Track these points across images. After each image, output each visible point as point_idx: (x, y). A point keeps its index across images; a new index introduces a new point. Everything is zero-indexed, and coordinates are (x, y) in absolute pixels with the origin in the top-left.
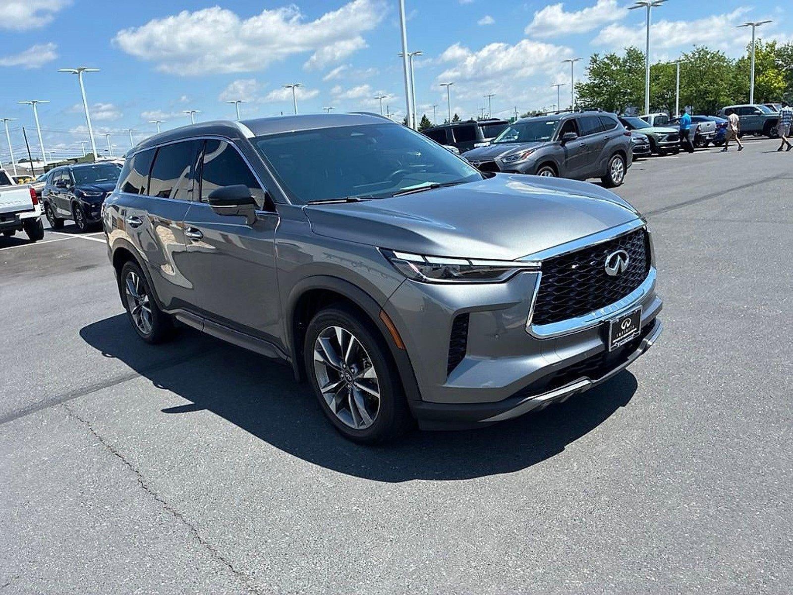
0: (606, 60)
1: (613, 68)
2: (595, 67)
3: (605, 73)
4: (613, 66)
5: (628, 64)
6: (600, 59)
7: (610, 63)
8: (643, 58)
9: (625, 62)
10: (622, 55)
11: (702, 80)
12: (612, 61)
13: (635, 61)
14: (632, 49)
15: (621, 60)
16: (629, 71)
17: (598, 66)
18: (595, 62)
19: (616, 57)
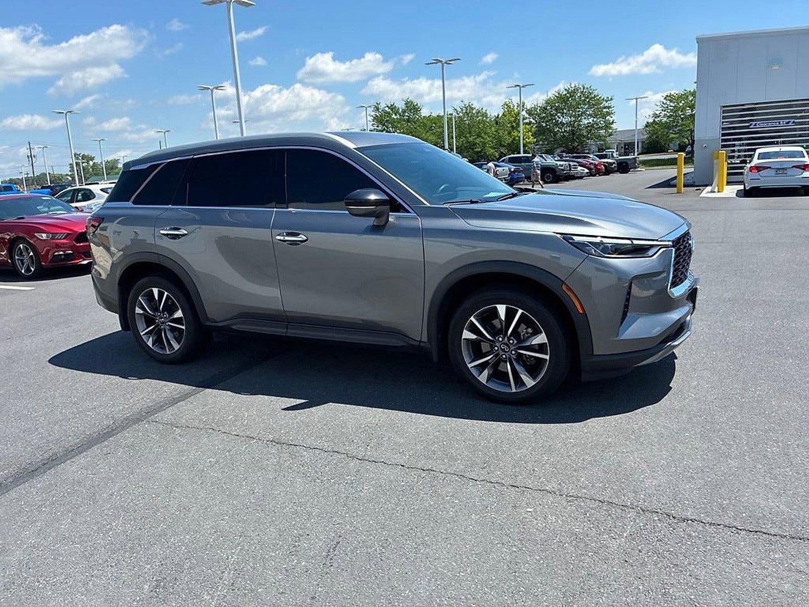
0: (387, 109)
1: (394, 116)
2: (378, 114)
3: (387, 120)
4: (394, 115)
5: (406, 114)
6: (382, 107)
7: (391, 112)
8: (419, 110)
9: (404, 111)
10: (401, 106)
11: (470, 133)
12: (392, 110)
13: (412, 111)
14: (409, 100)
15: (401, 110)
16: (408, 121)
17: (380, 114)
18: (378, 110)
19: (395, 107)
